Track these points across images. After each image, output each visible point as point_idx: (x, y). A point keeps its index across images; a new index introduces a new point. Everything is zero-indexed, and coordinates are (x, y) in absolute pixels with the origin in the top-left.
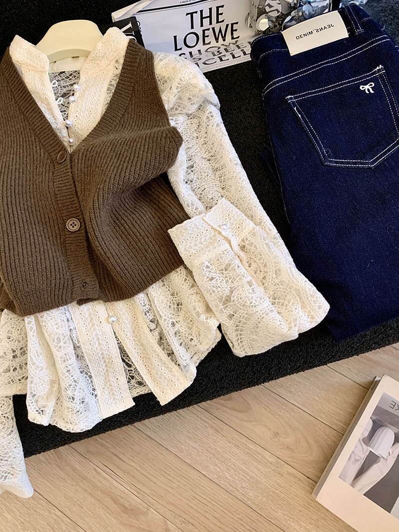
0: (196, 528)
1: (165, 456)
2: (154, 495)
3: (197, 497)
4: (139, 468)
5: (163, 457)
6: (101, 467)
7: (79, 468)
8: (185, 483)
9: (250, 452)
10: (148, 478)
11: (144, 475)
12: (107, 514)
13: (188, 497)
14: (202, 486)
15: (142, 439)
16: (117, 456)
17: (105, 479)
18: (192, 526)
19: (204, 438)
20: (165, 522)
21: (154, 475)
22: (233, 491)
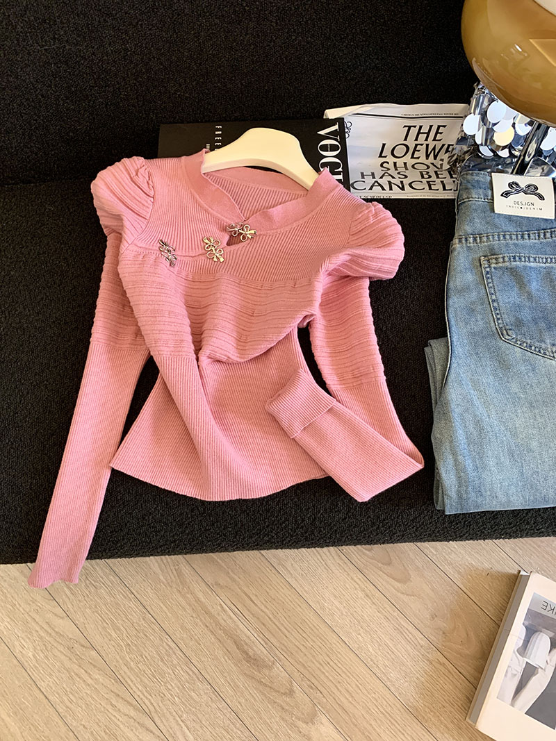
0: (324, 697)
1: (304, 610)
2: (282, 649)
3: (331, 663)
4: (271, 616)
5: (301, 610)
6: (228, 604)
7: (203, 600)
8: (321, 645)
9: (399, 627)
10: (280, 629)
11: (275, 624)
12: (226, 658)
13: (321, 662)
14: (339, 652)
15: (281, 584)
16: (249, 597)
17: (231, 618)
18: (320, 694)
19: (351, 600)
20: (291, 682)
21: (287, 627)
22: (373, 667)
